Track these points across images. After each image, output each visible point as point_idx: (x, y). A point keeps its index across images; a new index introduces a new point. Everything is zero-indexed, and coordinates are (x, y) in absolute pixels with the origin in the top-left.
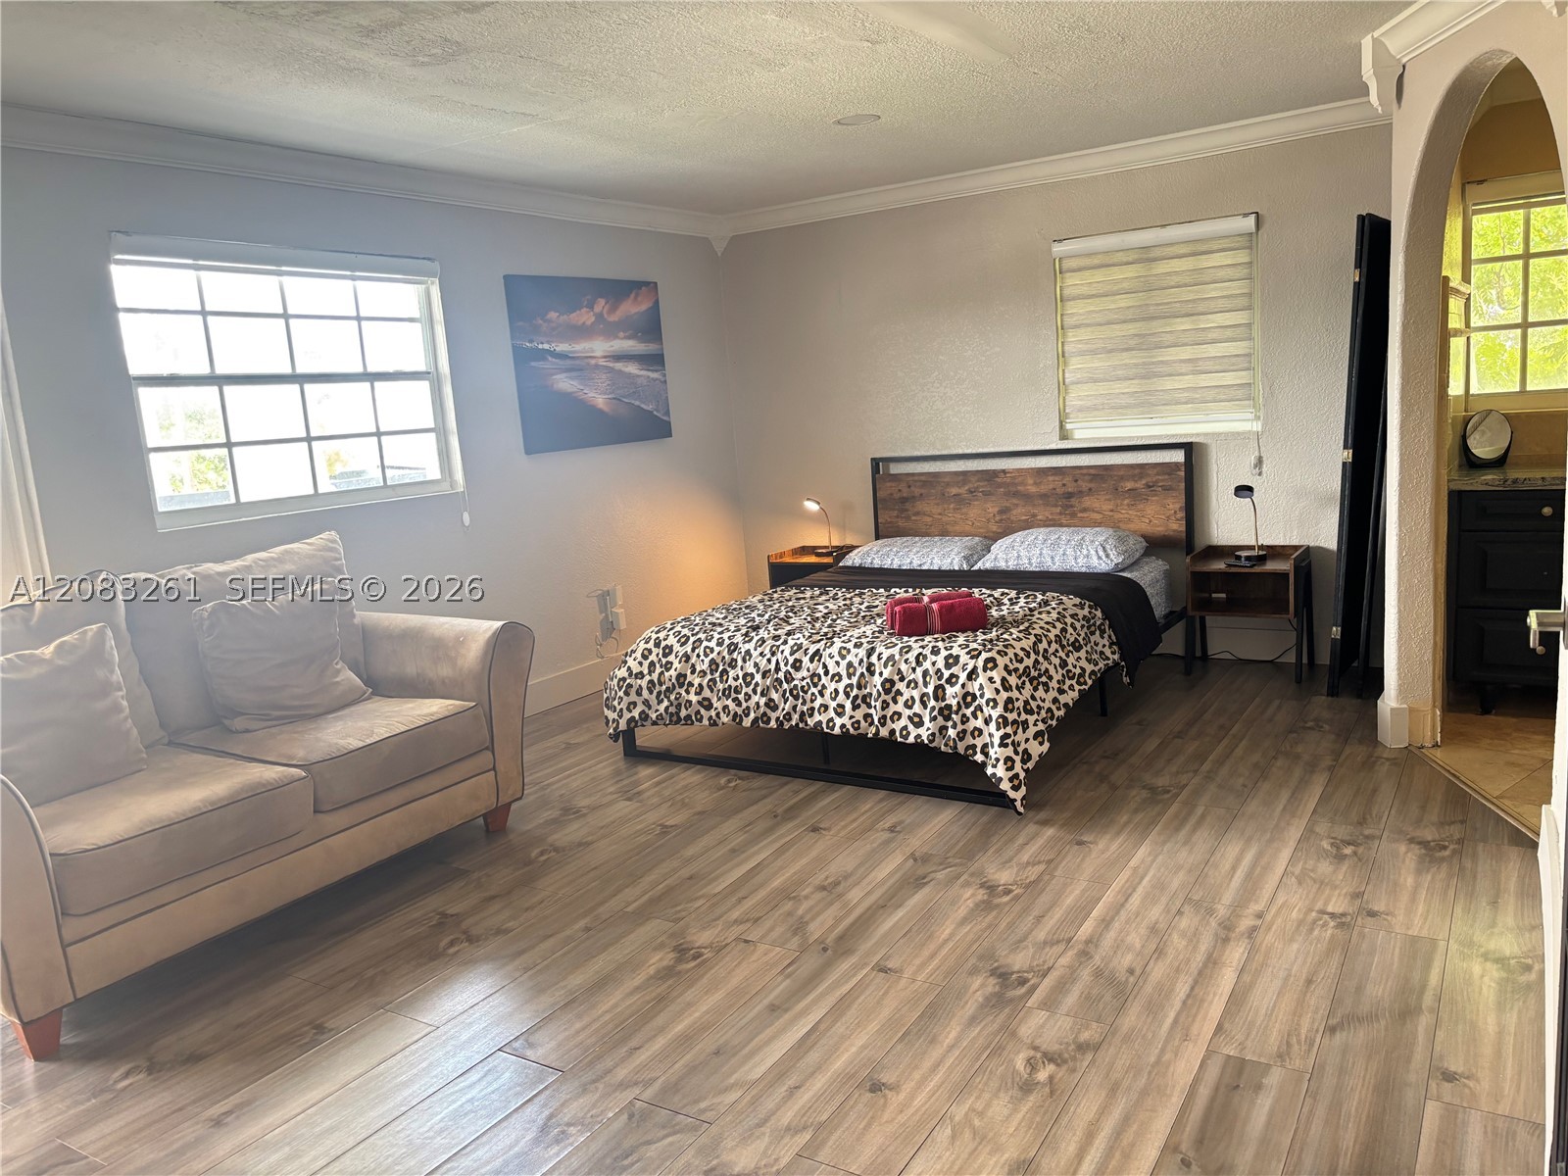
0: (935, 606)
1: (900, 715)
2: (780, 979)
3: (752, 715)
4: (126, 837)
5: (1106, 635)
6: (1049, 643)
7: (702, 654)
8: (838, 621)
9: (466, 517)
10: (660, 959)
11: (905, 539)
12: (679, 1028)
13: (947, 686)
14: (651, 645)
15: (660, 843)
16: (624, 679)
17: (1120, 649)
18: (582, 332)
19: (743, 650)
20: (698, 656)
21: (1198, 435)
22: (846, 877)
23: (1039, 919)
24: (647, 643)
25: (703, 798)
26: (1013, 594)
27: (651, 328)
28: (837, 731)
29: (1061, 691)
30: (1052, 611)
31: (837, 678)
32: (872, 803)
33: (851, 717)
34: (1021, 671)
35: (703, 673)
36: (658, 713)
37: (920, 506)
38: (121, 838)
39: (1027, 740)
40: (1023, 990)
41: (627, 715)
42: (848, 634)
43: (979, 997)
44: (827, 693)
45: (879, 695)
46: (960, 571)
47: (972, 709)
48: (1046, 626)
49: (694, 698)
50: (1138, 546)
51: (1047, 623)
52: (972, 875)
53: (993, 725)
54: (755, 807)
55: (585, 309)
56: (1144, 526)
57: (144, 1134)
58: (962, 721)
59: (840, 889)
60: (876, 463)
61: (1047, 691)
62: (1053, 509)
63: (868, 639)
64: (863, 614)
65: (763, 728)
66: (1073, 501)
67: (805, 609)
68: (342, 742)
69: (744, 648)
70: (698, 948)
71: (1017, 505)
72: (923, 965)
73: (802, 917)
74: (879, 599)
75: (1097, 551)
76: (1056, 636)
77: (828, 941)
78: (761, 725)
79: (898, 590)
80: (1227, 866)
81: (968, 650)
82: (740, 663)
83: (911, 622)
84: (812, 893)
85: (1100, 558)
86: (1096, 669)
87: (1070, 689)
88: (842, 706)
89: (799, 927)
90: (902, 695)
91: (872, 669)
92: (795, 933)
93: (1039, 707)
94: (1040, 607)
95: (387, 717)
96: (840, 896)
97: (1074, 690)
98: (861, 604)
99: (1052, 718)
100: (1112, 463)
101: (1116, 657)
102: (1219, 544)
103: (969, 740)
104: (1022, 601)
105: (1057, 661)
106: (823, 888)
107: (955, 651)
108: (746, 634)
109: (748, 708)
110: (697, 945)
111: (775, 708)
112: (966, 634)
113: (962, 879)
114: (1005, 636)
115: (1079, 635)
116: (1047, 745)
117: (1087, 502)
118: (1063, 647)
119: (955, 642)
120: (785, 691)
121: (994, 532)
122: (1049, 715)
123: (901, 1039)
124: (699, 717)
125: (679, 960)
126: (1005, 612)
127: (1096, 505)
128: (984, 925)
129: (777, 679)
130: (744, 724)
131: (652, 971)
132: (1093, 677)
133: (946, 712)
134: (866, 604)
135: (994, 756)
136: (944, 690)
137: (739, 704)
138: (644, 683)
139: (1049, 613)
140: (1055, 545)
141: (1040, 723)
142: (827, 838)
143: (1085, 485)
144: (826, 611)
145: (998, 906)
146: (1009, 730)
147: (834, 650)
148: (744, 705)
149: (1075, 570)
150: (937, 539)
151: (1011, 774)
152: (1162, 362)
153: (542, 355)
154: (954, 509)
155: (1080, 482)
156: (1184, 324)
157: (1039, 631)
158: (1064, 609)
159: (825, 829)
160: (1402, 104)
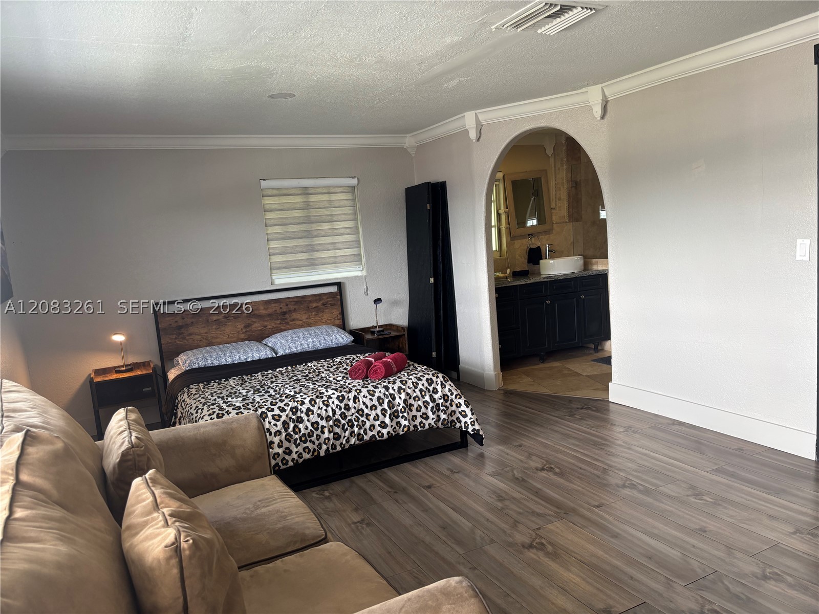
1: (416, 416)
3: (325, 447)
21: (340, 278)
22: (495, 493)
28: (386, 436)
31: (373, 407)
33: (392, 426)
37: (192, 329)
44: (371, 418)
45: (404, 408)
49: (280, 451)
62: (276, 321)
65: (334, 453)
66: (287, 316)
71: (255, 322)
78: (332, 451)
81: (431, 375)
82: (305, 418)
88: (384, 422)
90: (413, 405)
91: (392, 396)
96: (513, 498)
100: (305, 294)
109: (321, 443)
117: (294, 315)
121: (242, 339)
124: (284, 461)
127: (299, 317)
137: (314, 443)
142: (443, 487)
143: (292, 307)
155: (289, 306)
159: (432, 485)
160: (481, 139)
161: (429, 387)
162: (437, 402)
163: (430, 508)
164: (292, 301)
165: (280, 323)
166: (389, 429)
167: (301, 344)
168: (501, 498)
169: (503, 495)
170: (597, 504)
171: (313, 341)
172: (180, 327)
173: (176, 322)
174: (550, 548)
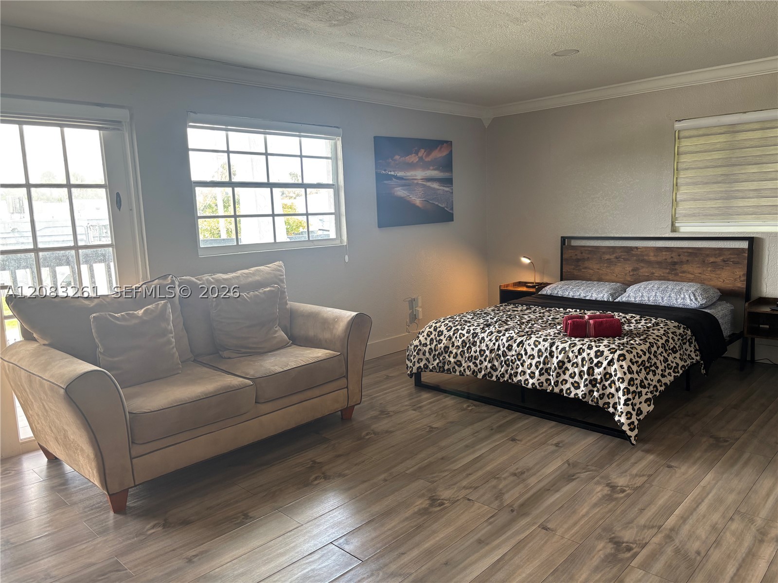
0: (591, 322)
2: (485, 524)
3: (483, 372)
4: (164, 407)
5: (692, 345)
6: (658, 348)
7: (458, 337)
8: (535, 325)
9: (347, 257)
10: (421, 503)
11: (577, 281)
12: (427, 545)
13: (595, 368)
14: (432, 329)
15: (428, 436)
16: (417, 346)
17: (700, 353)
18: (412, 166)
19: (480, 337)
20: (456, 338)
21: (757, 233)
22: (528, 470)
23: (642, 510)
24: (430, 328)
25: (453, 415)
26: (638, 317)
27: (447, 165)
28: (530, 386)
29: (663, 376)
30: (660, 329)
31: (532, 357)
32: (547, 428)
33: (538, 380)
34: (640, 363)
35: (458, 347)
36: (433, 366)
37: (587, 264)
38: (162, 408)
39: (641, 403)
40: (628, 555)
41: (417, 365)
42: (540, 333)
43: (601, 554)
44: (526, 365)
45: (555, 368)
46: (607, 302)
47: (609, 382)
48: (657, 338)
50: (715, 295)
51: (657, 336)
52: (602, 478)
53: (620, 393)
54: (479, 424)
55: (414, 155)
56: (720, 284)
57: (154, 561)
58: (602, 388)
59: (524, 476)
60: (563, 239)
61: (654, 375)
62: (664, 270)
63: (551, 337)
64: (549, 322)
65: (488, 380)
66: (677, 267)
67: (517, 317)
68: (273, 368)
69: (481, 336)
70: (442, 500)
71: (643, 267)
72: (569, 529)
73: (501, 490)
74: (560, 314)
75: (690, 296)
76: (662, 344)
77: (514, 506)
78: (488, 378)
79: (571, 310)
80: (763, 492)
81: (609, 348)
83: (577, 330)
84: (508, 477)
85: (691, 300)
86: (685, 364)
87: (668, 375)
88: (534, 373)
89: (499, 496)
91: (553, 354)
92: (496, 499)
93: (649, 384)
94: (654, 326)
95: (296, 357)
96: (524, 480)
97: (671, 376)
98: (549, 316)
99: (656, 391)
100: (702, 246)
101: (698, 358)
102: (767, 296)
103: (606, 400)
104: (643, 322)
105: (662, 358)
106: (515, 474)
107: (601, 349)
108: (483, 328)
109: (481, 368)
110: (442, 498)
111: (496, 370)
112: (608, 339)
113: (596, 479)
114: (631, 342)
115: (676, 344)
116: (652, 407)
117: (685, 267)
118: (666, 350)
119: (602, 343)
120: (502, 361)
121: (629, 281)
122: (655, 389)
123: (553, 573)
124: (454, 370)
125: (431, 505)
126: (632, 328)
127: (691, 270)
128: (607, 509)
129: (498, 354)
130: (478, 377)
131: (416, 509)
132: (683, 369)
133: (593, 383)
134: (552, 317)
135: (620, 410)
136: (593, 370)
137: (476, 366)
138: (427, 349)
139: (659, 330)
140: (664, 291)
141: (649, 394)
142: (520, 445)
143: (684, 258)
144: (529, 319)
145: (616, 499)
146: (630, 396)
147: (532, 341)
148: (479, 366)
149: (676, 306)
150: (595, 283)
151: (629, 421)
152: (738, 190)
153: (390, 177)
154: (606, 267)
155: (682, 257)
156: (754, 169)
157: (652, 341)
158: (668, 329)
159: (519, 441)
161: (594, 359)
162: (595, 377)
164: (685, 252)
165: (669, 273)
166: (534, 381)
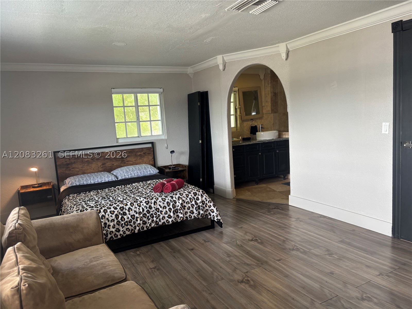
1: (187, 212)
3: (138, 228)
21: (153, 140)
31: (165, 207)
33: (174, 217)
35: (113, 220)
37: (74, 166)
40: (301, 250)
44: (163, 213)
49: (114, 230)
60: (55, 153)
62: (119, 162)
71: (108, 162)
72: (281, 256)
73: (241, 263)
77: (258, 263)
78: (142, 230)
82: (128, 213)
84: (230, 258)
88: (170, 215)
90: (186, 206)
100: (134, 148)
109: (136, 226)
111: (145, 223)
117: (128, 159)
120: (148, 216)
127: (131, 160)
129: (144, 214)
130: (136, 232)
137: (132, 226)
154: (87, 165)
160: (225, 70)
161: (194, 197)
162: (198, 205)
163: (191, 261)
165: (121, 163)
166: (172, 219)
167: (131, 174)
168: (229, 256)
169: (230, 254)
170: (278, 259)
171: (137, 172)
172: (68, 164)
173: (66, 161)
174: (252, 283)
